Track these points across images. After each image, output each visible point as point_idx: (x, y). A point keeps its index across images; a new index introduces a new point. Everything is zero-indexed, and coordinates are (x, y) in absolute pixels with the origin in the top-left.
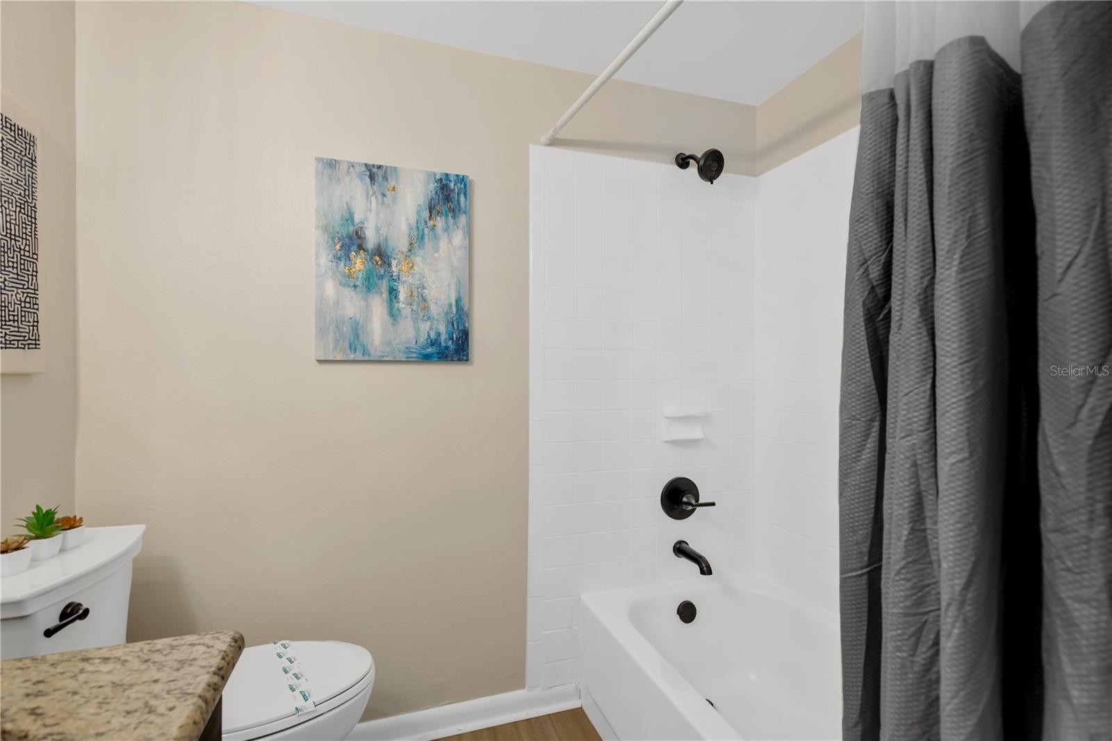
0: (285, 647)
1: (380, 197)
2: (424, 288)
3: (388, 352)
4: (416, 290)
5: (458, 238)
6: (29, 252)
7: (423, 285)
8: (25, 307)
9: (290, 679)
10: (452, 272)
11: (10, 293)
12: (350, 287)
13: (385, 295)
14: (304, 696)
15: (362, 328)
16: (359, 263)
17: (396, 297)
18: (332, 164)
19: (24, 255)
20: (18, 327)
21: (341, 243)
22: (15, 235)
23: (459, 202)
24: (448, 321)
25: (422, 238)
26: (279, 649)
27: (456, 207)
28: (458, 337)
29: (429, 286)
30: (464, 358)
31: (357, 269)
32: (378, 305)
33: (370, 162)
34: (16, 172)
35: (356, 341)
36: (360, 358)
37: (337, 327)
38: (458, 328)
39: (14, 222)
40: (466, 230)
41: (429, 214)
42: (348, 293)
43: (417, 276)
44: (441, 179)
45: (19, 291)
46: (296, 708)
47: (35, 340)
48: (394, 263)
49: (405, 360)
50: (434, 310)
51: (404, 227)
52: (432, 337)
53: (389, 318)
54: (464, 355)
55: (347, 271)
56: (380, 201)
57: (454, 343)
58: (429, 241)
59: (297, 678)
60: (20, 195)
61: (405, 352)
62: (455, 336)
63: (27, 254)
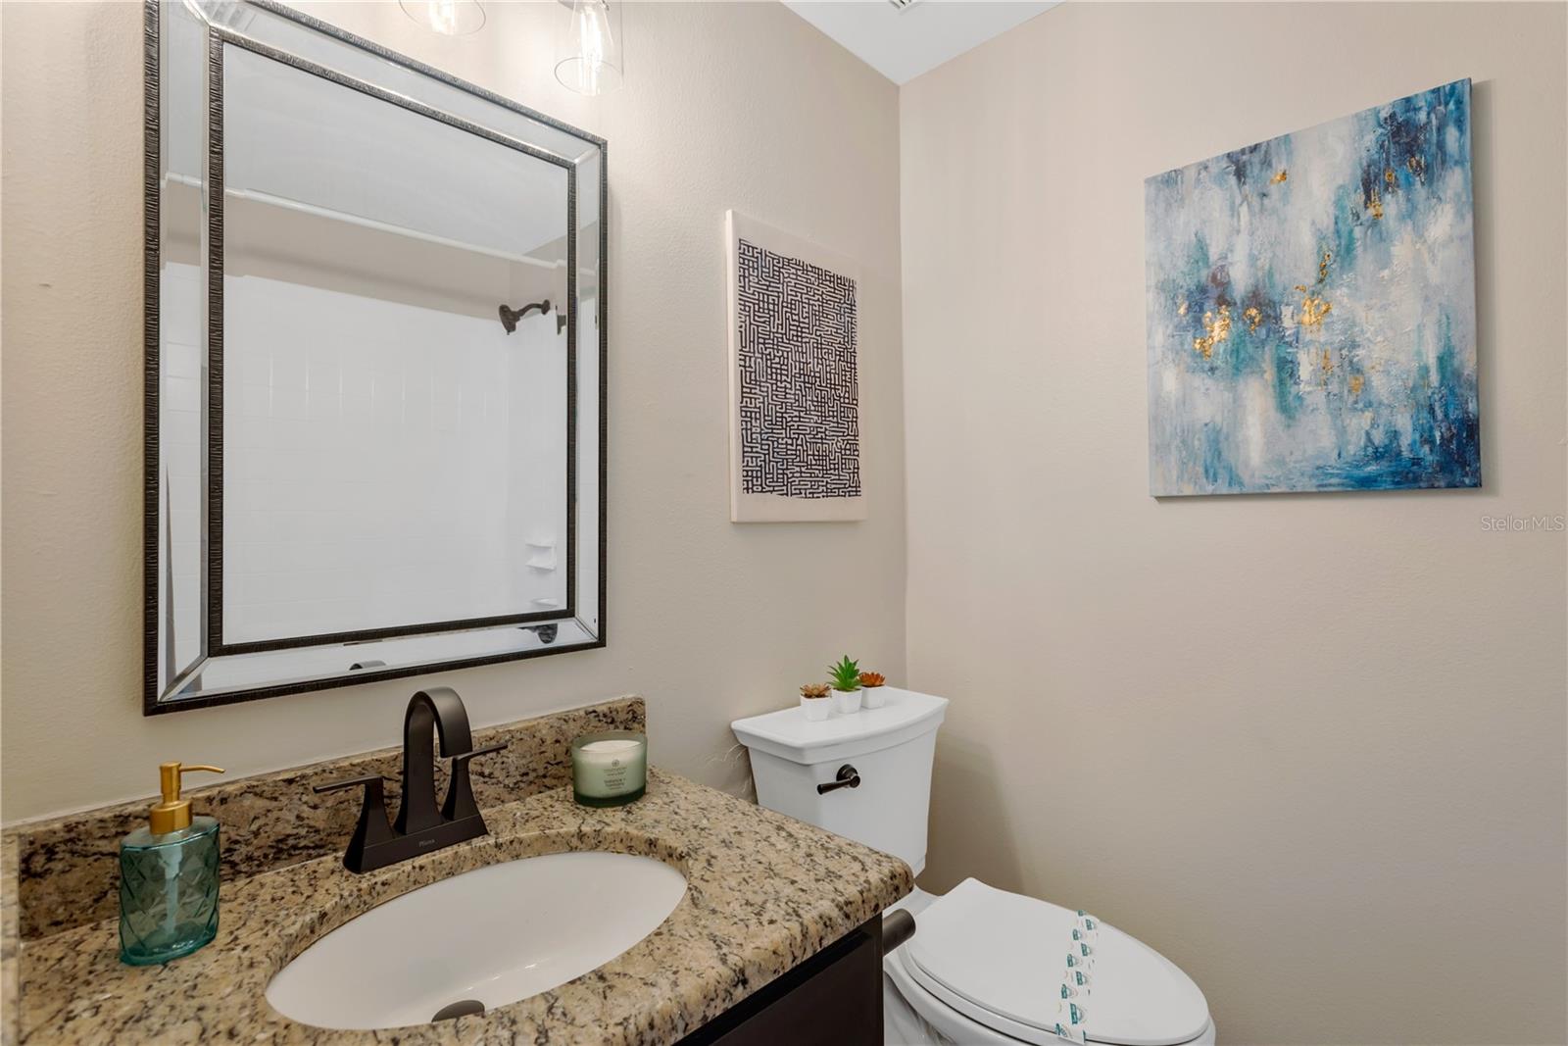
0: (1089, 927)
1: (1255, 201)
2: (1354, 345)
3: (1278, 478)
4: (1337, 353)
5: (1444, 222)
6: (848, 398)
7: (1354, 341)
8: (845, 454)
9: (1069, 977)
10: (1426, 299)
11: (830, 442)
12: (1204, 371)
13: (1270, 375)
14: (1074, 1014)
15: (1227, 439)
16: (1219, 329)
17: (1291, 375)
18: (1170, 180)
19: (844, 403)
20: (839, 475)
21: (1187, 303)
22: (835, 384)
23: (1441, 145)
24: (1418, 406)
25: (1349, 249)
26: (1080, 924)
27: (1435, 157)
28: (1447, 435)
29: (1369, 339)
30: (1467, 481)
31: (1216, 339)
32: (1257, 395)
33: (1236, 148)
34: (835, 322)
35: (1215, 462)
36: (1225, 491)
37: (1183, 442)
38: (1446, 415)
39: (833, 371)
40: (1464, 198)
41: (1363, 197)
42: (1201, 382)
43: (1338, 326)
44: (1393, 116)
45: (839, 439)
46: (1058, 1025)
47: (856, 487)
48: (1286, 312)
49: (1314, 490)
50: (1381, 385)
51: (1306, 240)
52: (1376, 442)
53: (1279, 415)
54: (1466, 475)
55: (1198, 346)
56: (1257, 208)
57: (1437, 449)
58: (1365, 250)
59: (1080, 982)
60: (840, 343)
61: (1313, 476)
62: (1438, 435)
63: (847, 401)
